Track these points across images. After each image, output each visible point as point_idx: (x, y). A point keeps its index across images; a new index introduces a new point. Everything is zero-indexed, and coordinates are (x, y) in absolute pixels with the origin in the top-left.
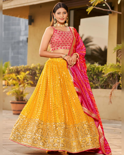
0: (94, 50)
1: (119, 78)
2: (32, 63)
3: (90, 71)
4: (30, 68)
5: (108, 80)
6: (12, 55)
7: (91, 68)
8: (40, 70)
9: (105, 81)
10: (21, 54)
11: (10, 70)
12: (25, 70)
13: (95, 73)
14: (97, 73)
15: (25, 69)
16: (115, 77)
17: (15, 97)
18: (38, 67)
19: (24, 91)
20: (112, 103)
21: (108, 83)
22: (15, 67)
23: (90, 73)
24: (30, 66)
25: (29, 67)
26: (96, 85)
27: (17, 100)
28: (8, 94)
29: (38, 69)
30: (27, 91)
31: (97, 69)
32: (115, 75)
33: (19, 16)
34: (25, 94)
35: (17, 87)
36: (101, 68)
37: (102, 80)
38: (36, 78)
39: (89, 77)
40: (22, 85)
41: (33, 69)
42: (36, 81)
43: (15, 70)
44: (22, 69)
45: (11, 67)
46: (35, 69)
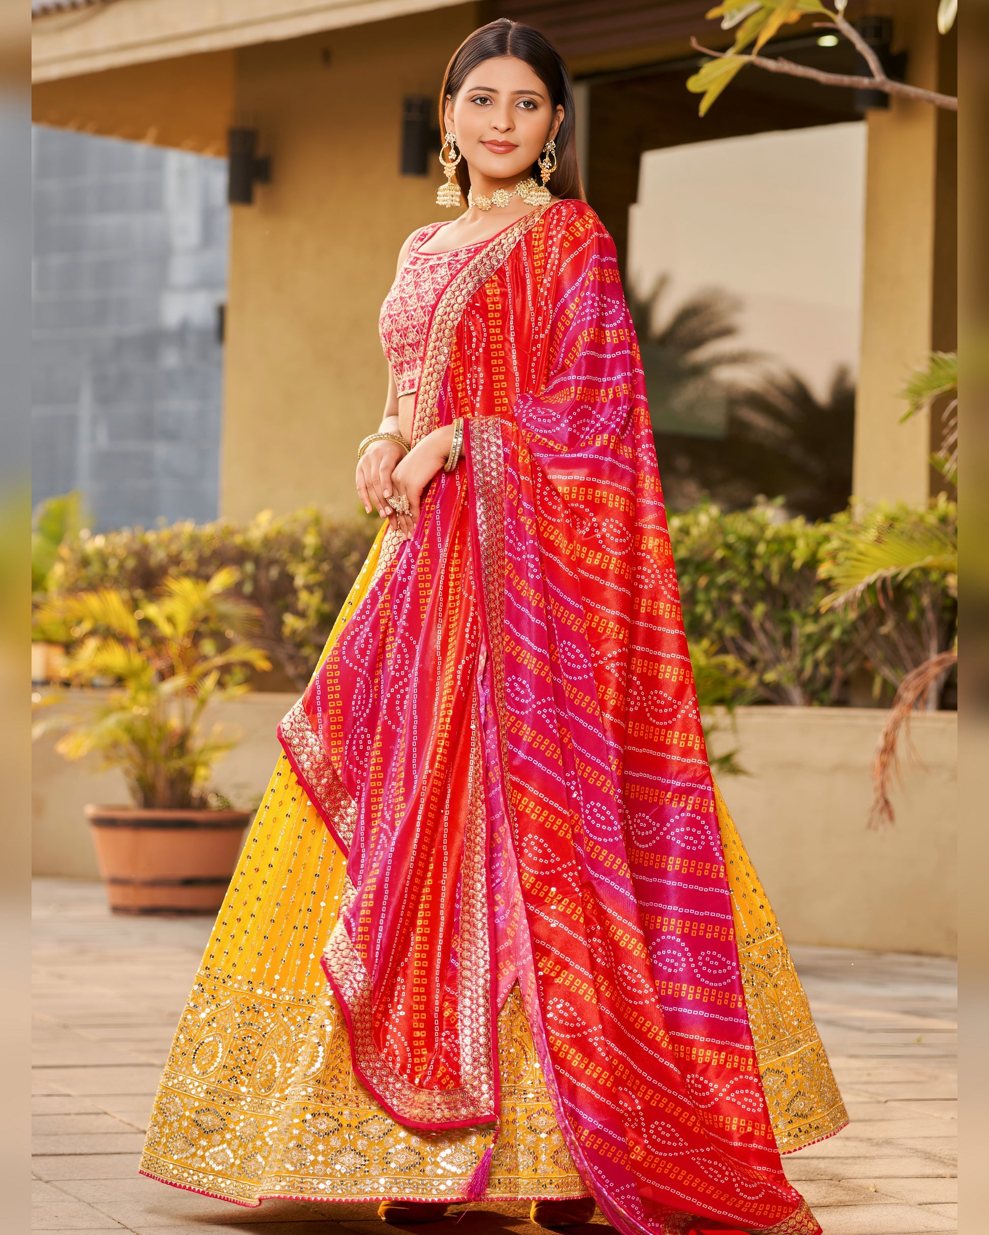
0: (755, 400)
1: (947, 616)
2: (260, 509)
3: (723, 564)
4: (247, 543)
5: (864, 633)
6: (103, 440)
7: (731, 539)
8: (323, 560)
9: (843, 645)
10: (171, 436)
11: (85, 562)
12: (202, 561)
13: (761, 584)
14: (775, 578)
15: (207, 552)
16: (922, 612)
17: (127, 772)
18: (311, 540)
19: (198, 728)
20: (891, 818)
21: (866, 658)
22: (122, 540)
23: (721, 579)
24: (244, 530)
25: (238, 540)
26: (770, 676)
27: (140, 795)
28: (68, 748)
29: (308, 552)
30: (218, 728)
31: (778, 552)
32: (919, 599)
33: (152, 132)
34: (202, 752)
35: (142, 697)
36: (808, 545)
37: (815, 638)
38: (291, 622)
39: (715, 615)
40: (179, 681)
41: (264, 554)
42: (290, 649)
43: (126, 558)
44: (180, 553)
45: (89, 538)
46: (285, 555)
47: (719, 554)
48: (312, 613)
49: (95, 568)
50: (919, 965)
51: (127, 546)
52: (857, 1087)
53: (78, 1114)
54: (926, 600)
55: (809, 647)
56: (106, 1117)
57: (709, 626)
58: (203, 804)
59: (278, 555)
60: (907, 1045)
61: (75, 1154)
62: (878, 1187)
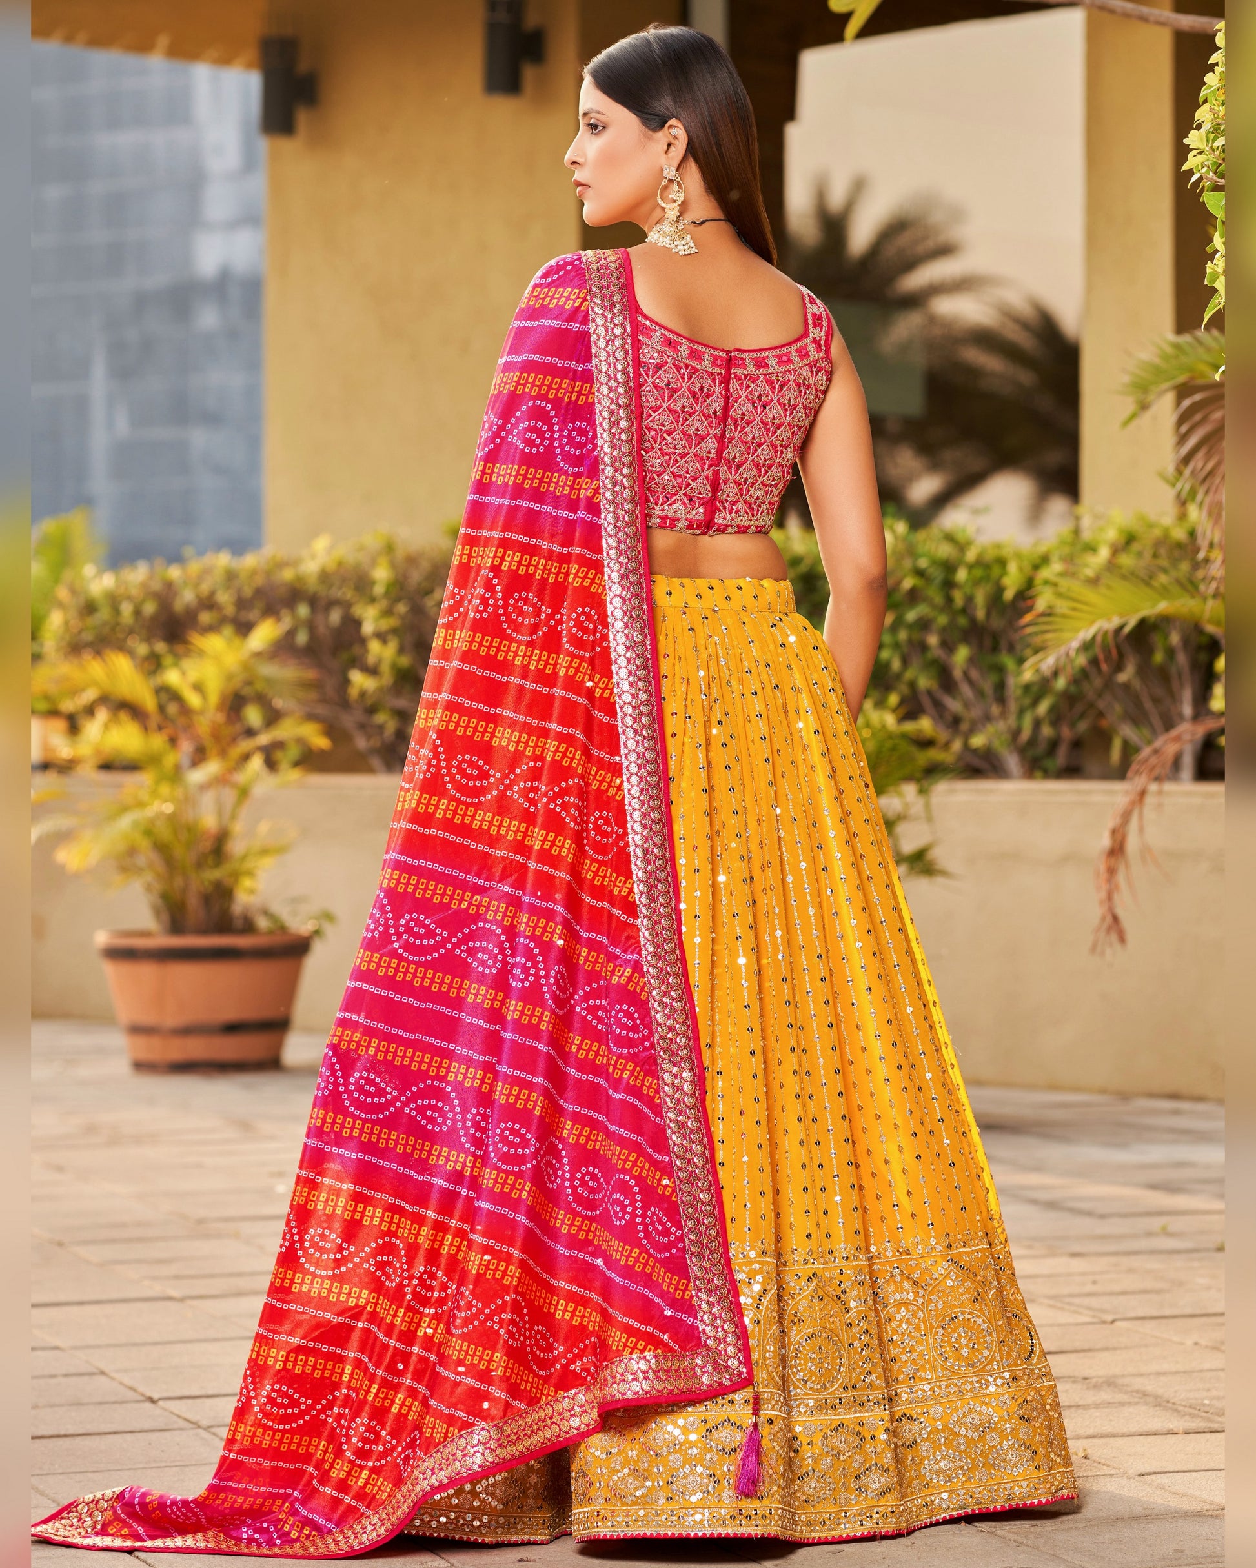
1: (1203, 657)
2: (315, 533)
3: (914, 596)
4: (299, 579)
5: (1098, 682)
6: (122, 426)
7: (923, 563)
8: (398, 600)
9: (1070, 698)
10: (212, 419)
11: (90, 608)
12: (242, 604)
13: (962, 621)
14: (980, 614)
15: (248, 592)
16: (1171, 653)
17: (148, 888)
18: (382, 574)
19: (238, 828)
20: (1122, 939)
21: (1101, 714)
22: (138, 575)
23: (911, 616)
24: (295, 563)
25: (288, 575)
26: (978, 741)
27: (166, 917)
28: (70, 857)
29: (379, 590)
30: (264, 828)
31: (986, 578)
32: (1166, 636)
33: (163, 41)
34: (244, 858)
35: (165, 789)
36: (1021, 569)
37: (1035, 689)
38: (359, 680)
39: (905, 662)
40: (212, 768)
41: (322, 591)
42: (358, 715)
43: (143, 601)
44: (212, 594)
45: (95, 576)
46: (348, 594)
47: (908, 583)
48: (385, 668)
49: (104, 614)
50: (1176, 1112)
51: (144, 585)
52: (1077, 1301)
53: (66, 1375)
54: (1175, 638)
55: (1027, 701)
56: (102, 1379)
57: (898, 676)
58: (248, 927)
59: (339, 594)
60: (1149, 1234)
61: (58, 1436)
62: (1089, 1451)
